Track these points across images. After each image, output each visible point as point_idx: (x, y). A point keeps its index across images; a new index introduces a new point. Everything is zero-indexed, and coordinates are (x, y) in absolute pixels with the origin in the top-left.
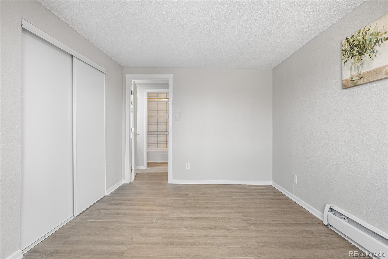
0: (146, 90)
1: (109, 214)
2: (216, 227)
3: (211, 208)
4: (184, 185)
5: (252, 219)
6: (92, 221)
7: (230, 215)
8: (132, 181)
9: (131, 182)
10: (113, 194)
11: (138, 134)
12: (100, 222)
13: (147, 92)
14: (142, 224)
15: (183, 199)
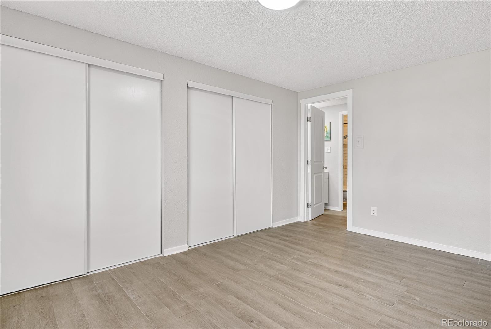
0: (340, 112)
1: (259, 242)
2: (346, 287)
3: (369, 268)
4: (365, 236)
5: (418, 299)
6: (243, 243)
7: (387, 283)
8: (309, 220)
9: (307, 221)
10: (280, 228)
11: (325, 167)
12: (247, 246)
13: (343, 115)
14: (275, 258)
15: (345, 249)
